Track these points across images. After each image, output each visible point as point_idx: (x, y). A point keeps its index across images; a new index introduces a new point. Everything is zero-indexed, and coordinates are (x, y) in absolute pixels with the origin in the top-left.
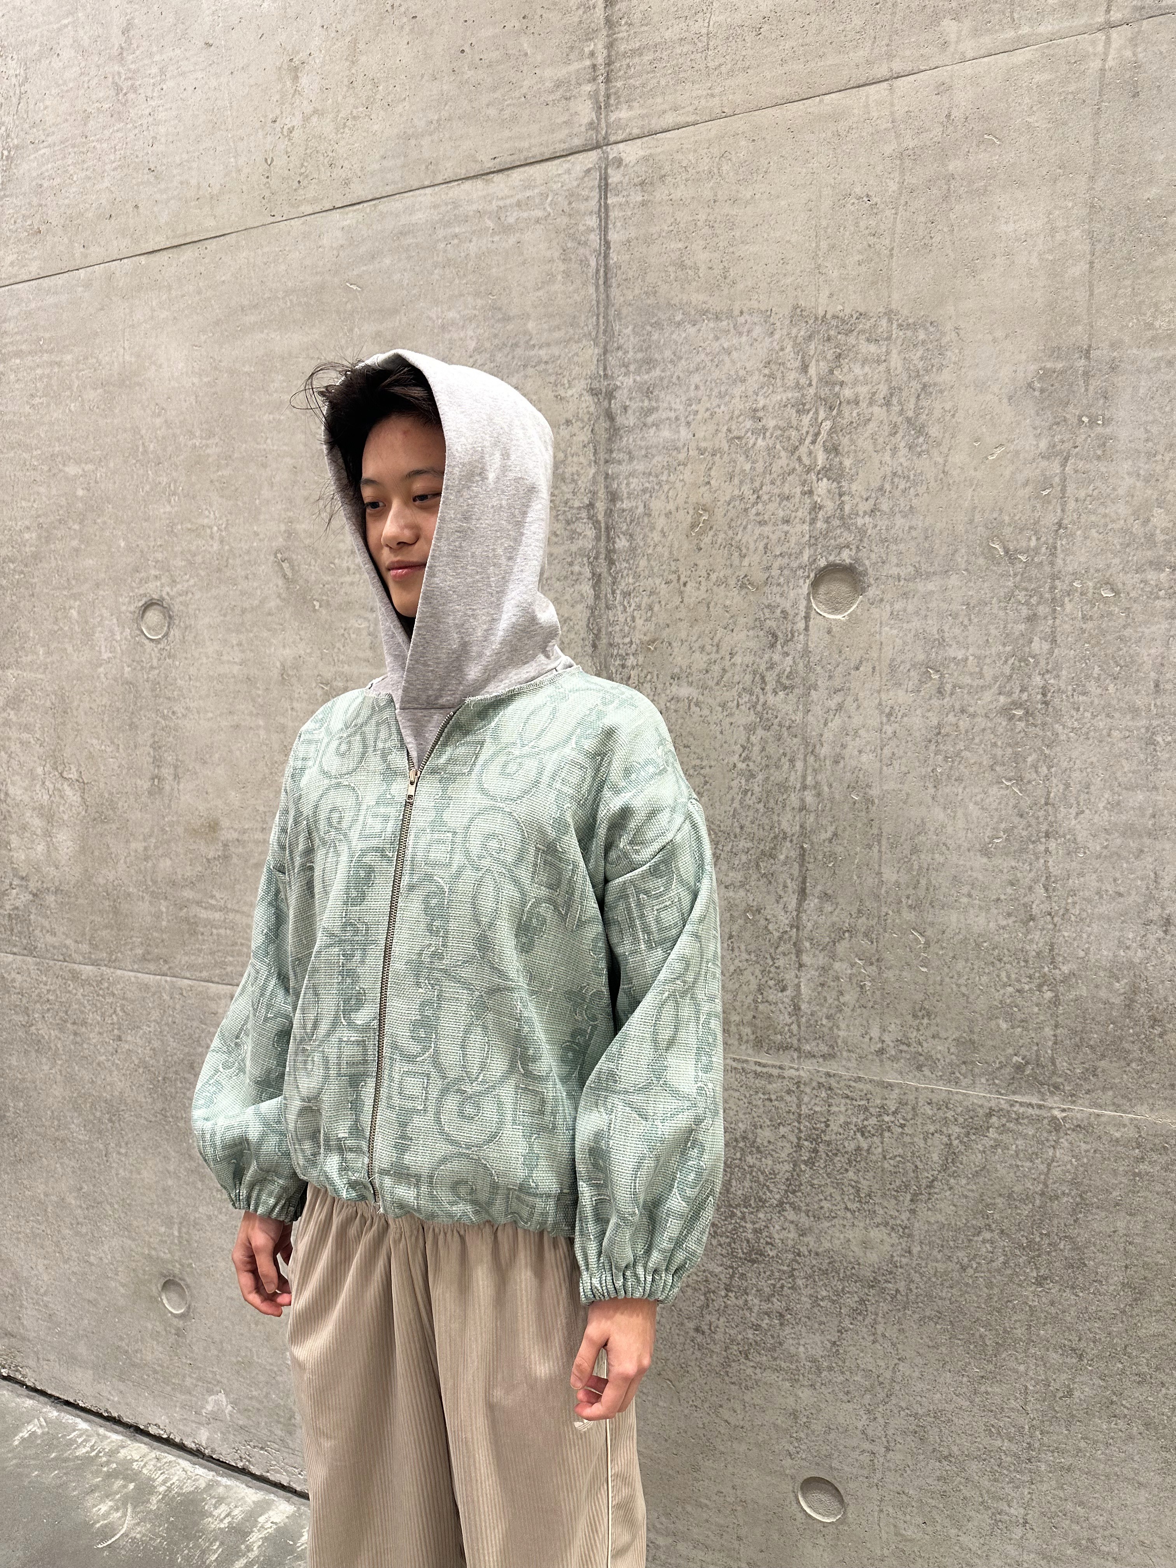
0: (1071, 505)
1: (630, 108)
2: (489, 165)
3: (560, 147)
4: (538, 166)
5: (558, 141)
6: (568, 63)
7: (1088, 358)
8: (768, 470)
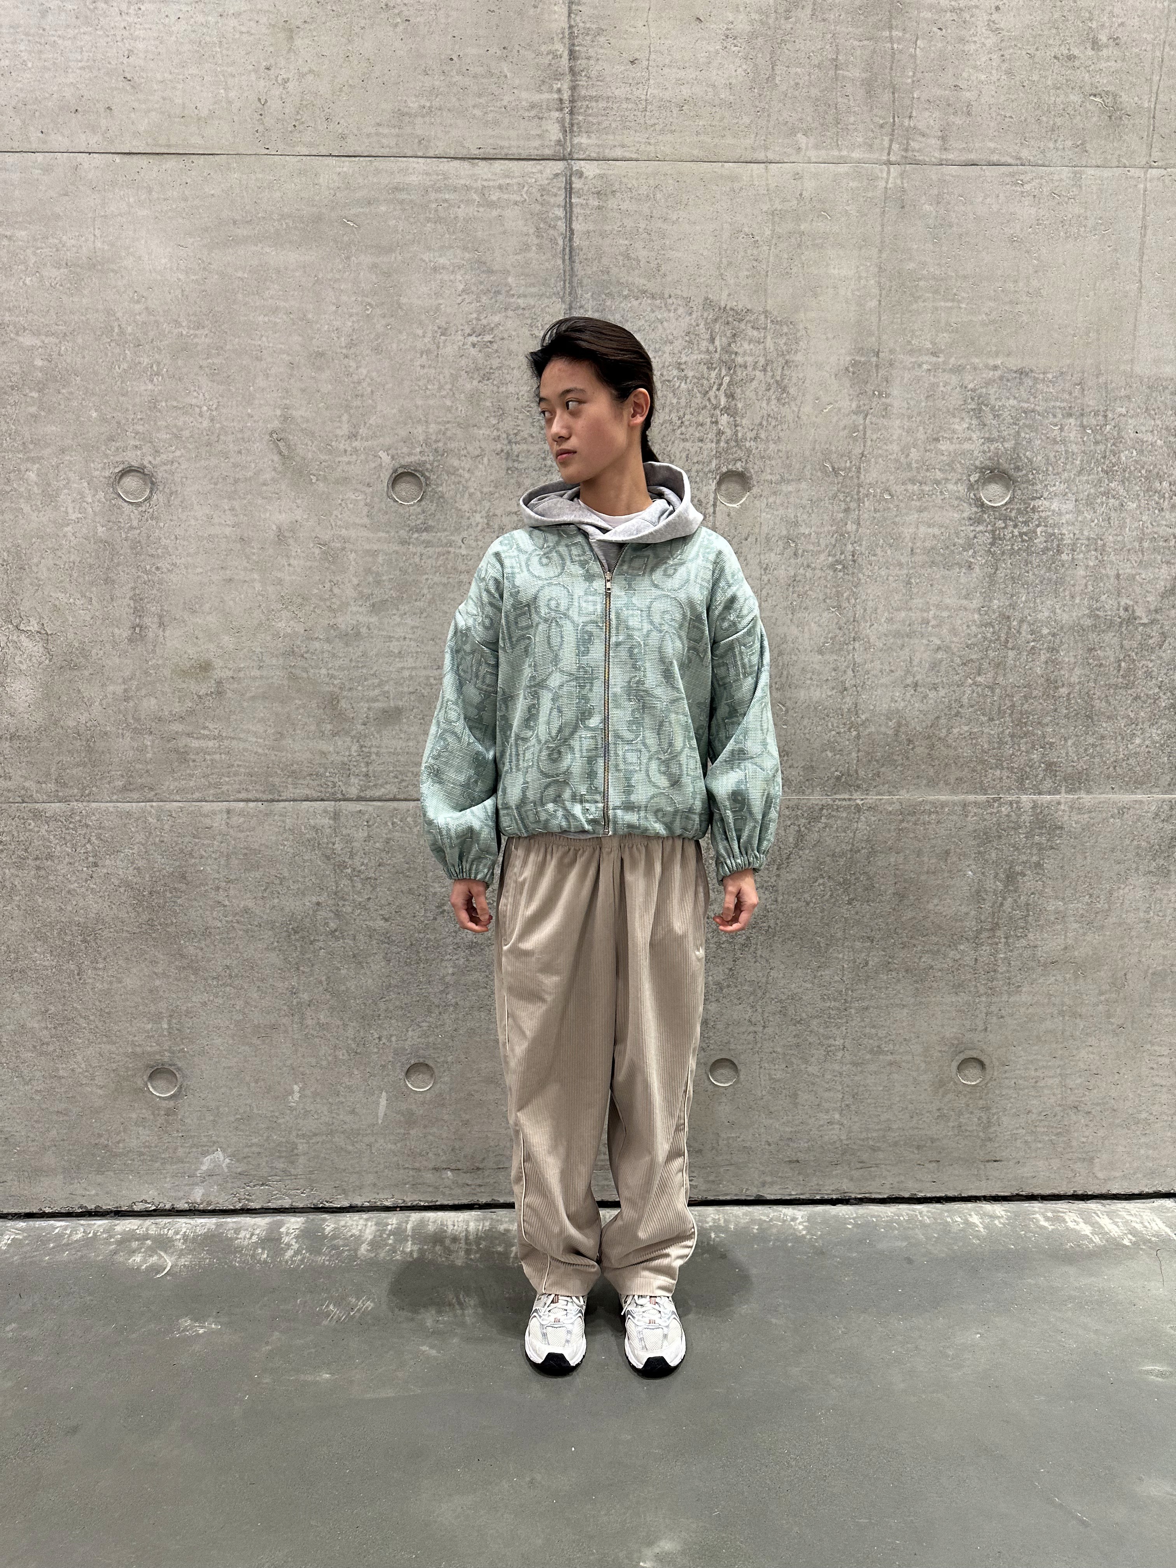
0: (869, 443)
1: (589, 137)
2: (475, 152)
3: (534, 153)
4: (516, 162)
5: (533, 147)
6: (540, 91)
7: (878, 357)
8: (688, 405)
